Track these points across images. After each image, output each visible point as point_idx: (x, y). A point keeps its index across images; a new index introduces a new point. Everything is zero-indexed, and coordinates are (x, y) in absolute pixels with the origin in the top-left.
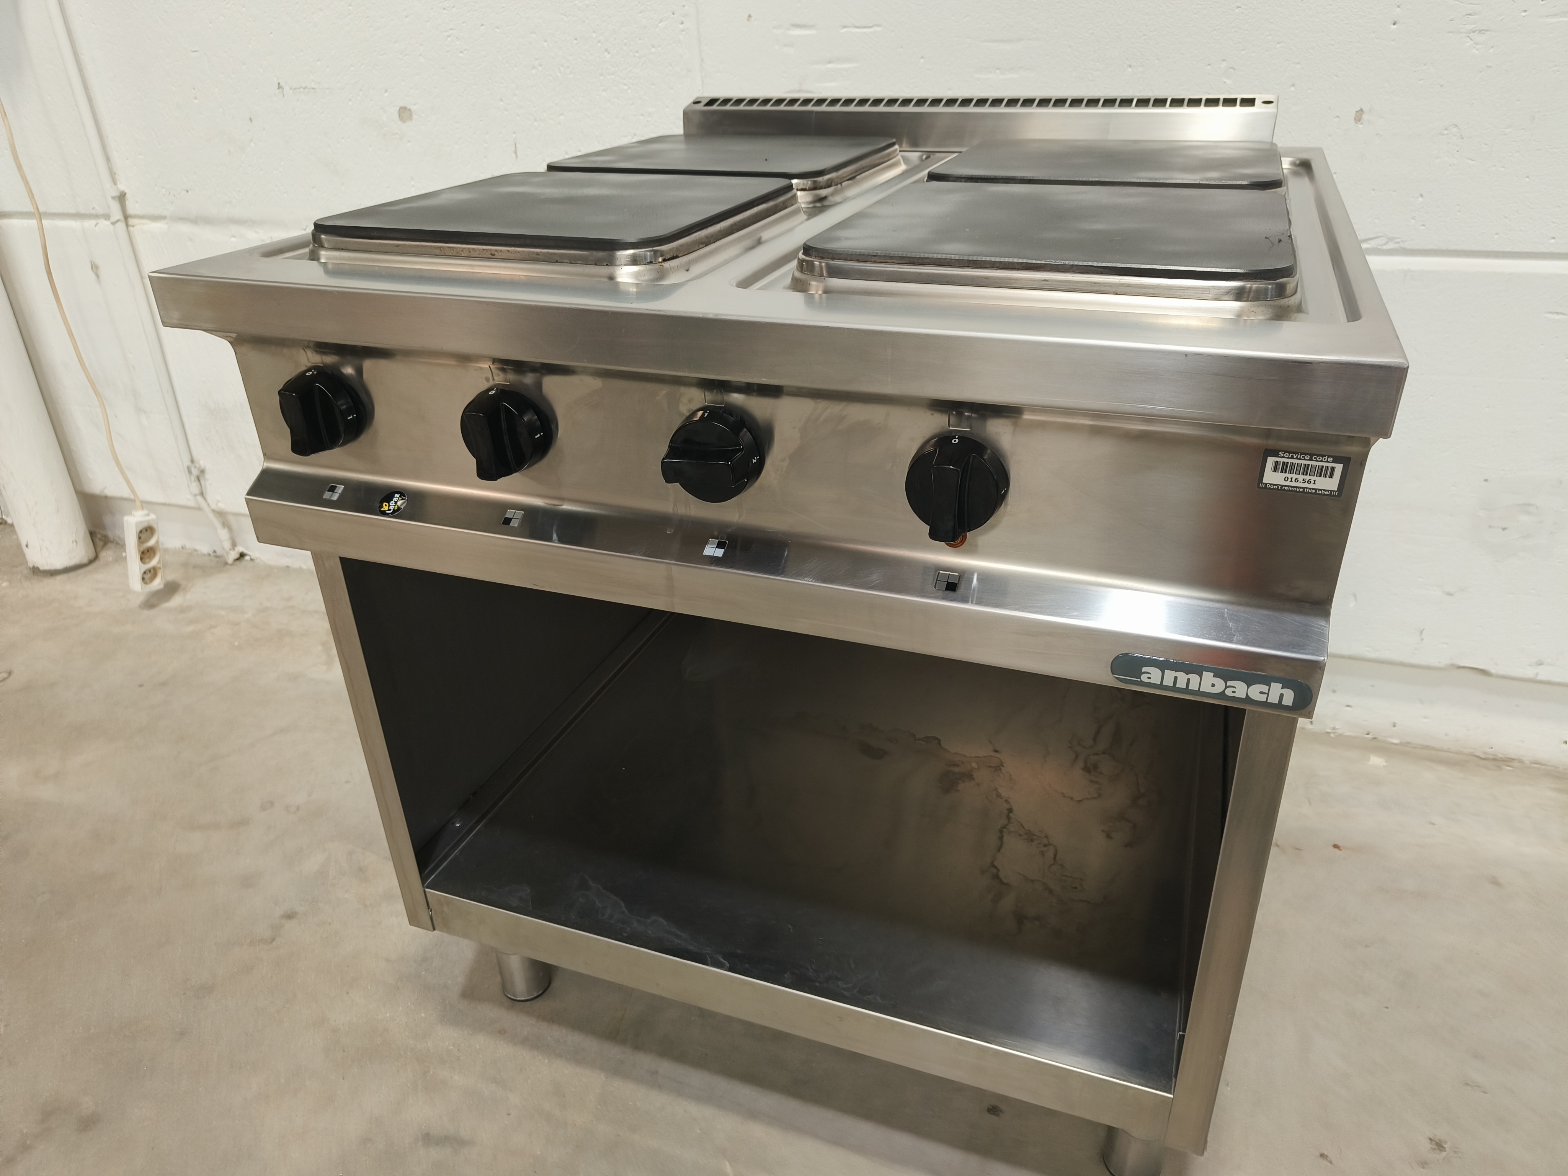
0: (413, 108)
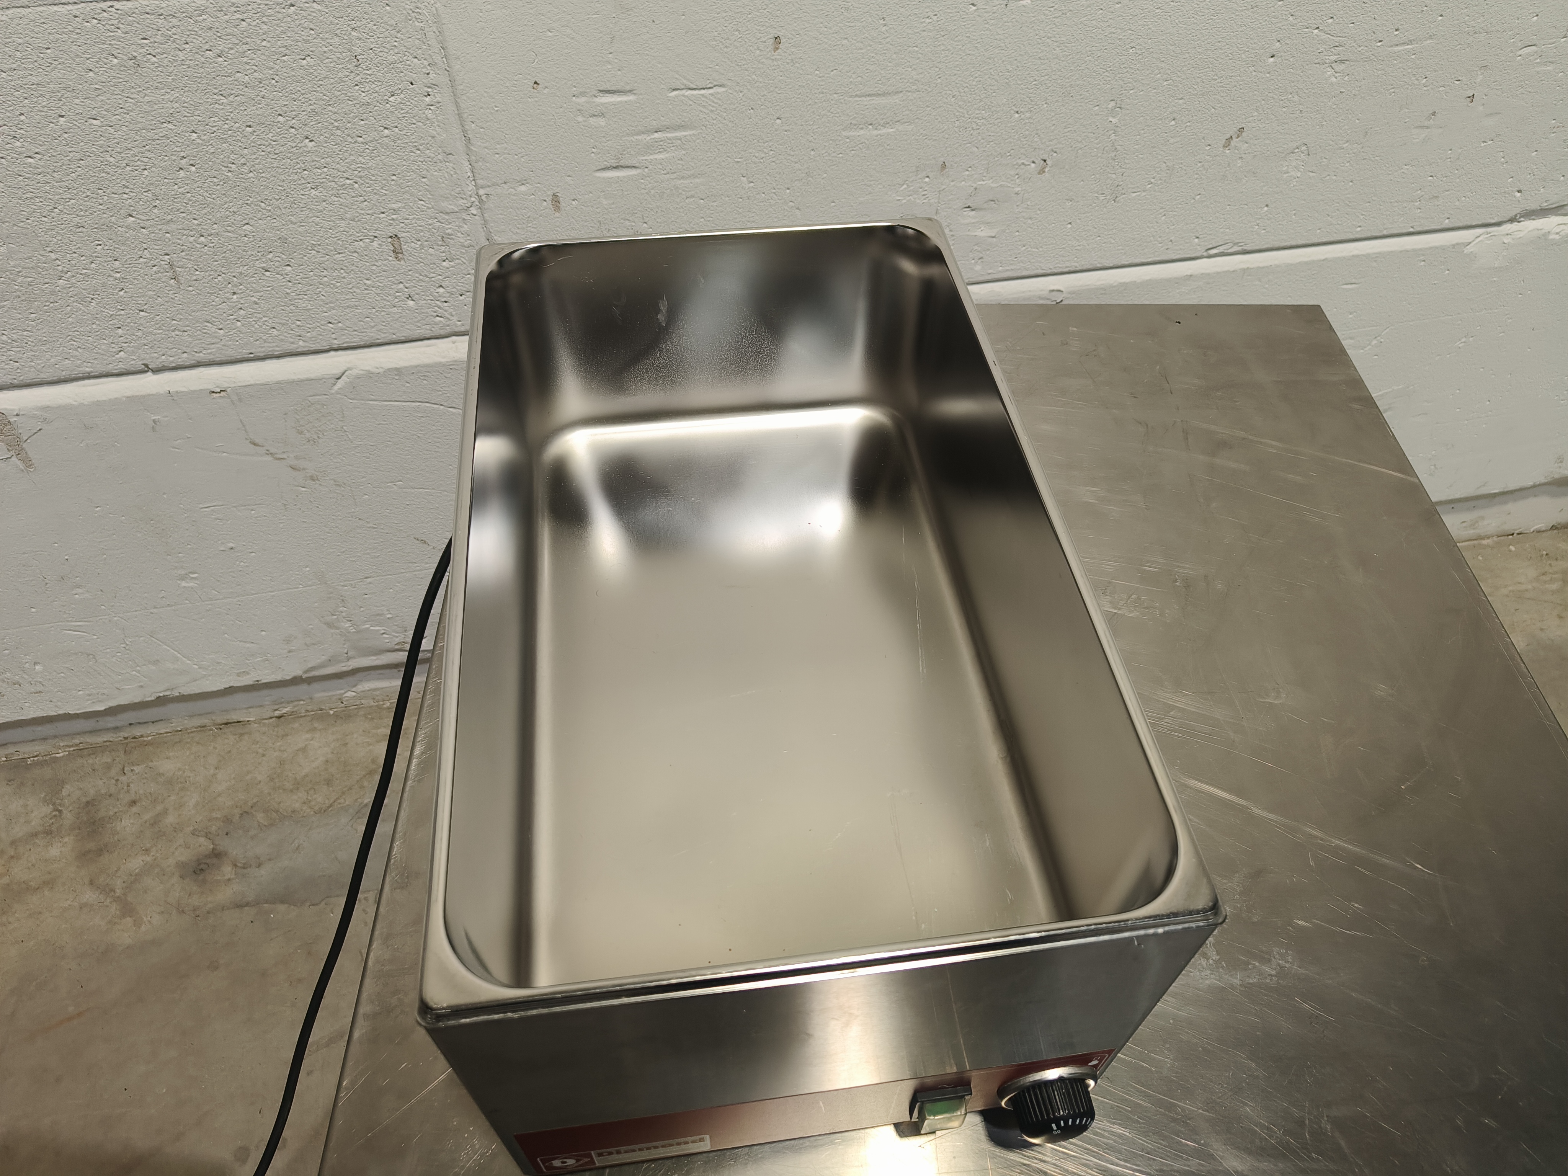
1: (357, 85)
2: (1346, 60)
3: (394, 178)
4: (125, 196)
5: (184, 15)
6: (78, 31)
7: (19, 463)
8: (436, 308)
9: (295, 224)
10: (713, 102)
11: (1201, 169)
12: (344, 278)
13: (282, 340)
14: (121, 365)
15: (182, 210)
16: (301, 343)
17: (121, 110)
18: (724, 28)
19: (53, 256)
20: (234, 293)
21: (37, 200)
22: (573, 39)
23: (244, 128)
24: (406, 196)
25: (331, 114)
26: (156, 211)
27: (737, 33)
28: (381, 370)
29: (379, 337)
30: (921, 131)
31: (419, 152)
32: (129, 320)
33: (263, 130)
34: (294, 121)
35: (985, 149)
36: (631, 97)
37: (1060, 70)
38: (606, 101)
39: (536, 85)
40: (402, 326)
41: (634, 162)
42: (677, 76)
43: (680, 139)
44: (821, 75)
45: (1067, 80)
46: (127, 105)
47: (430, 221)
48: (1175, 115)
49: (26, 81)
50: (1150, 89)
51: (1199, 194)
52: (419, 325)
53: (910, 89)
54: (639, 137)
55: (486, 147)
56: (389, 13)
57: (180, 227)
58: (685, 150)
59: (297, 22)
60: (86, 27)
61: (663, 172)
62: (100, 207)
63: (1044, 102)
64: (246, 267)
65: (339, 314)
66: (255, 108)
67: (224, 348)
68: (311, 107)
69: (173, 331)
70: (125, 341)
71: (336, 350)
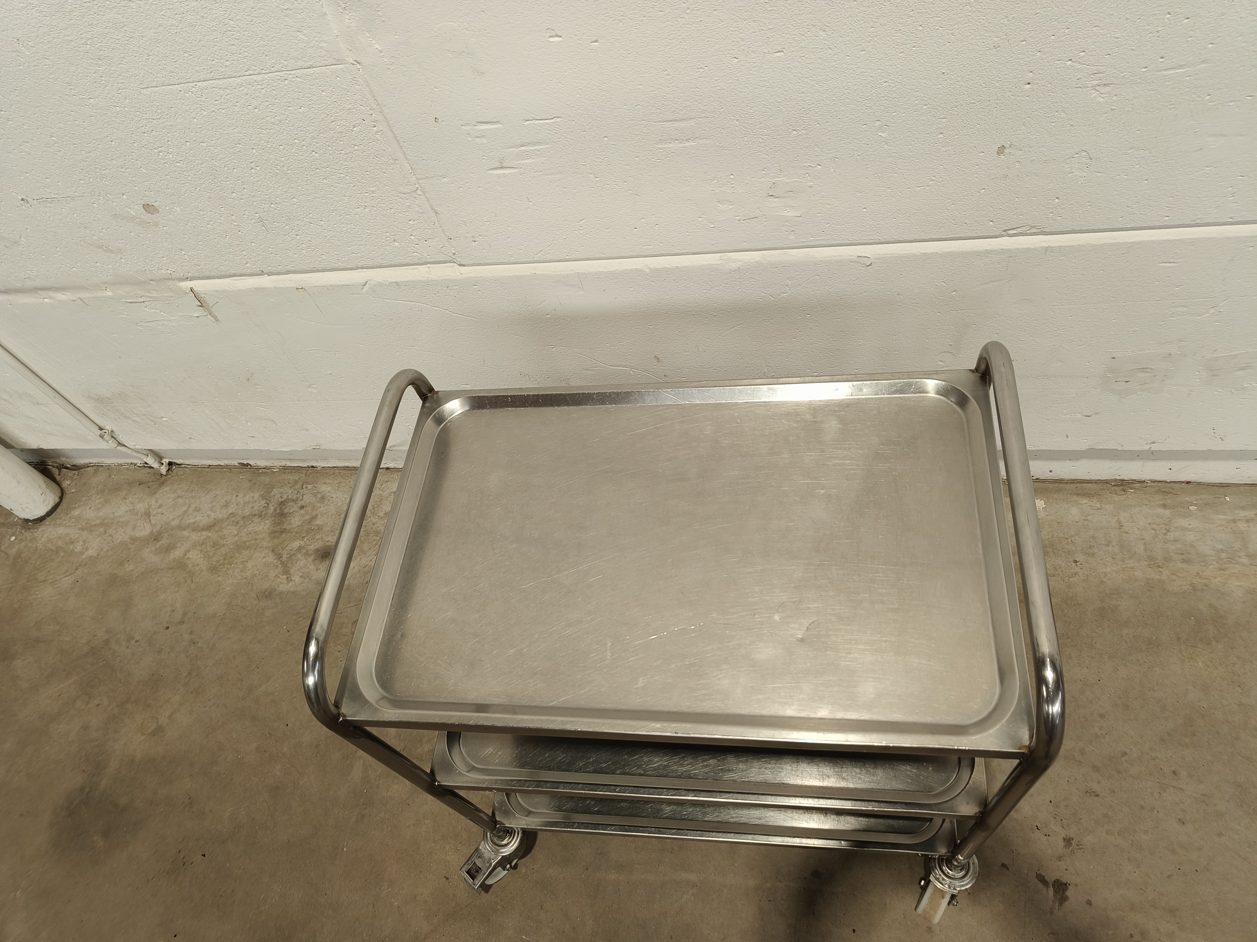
0: (156, 204)
1: (332, 122)
2: (1110, 84)
3: (368, 173)
4: (228, 182)
5: (232, 88)
6: (183, 98)
7: (212, 318)
8: (412, 248)
9: (319, 198)
10: (556, 127)
11: (979, 170)
12: (354, 228)
13: (329, 262)
14: (249, 271)
15: (258, 190)
16: (340, 263)
17: (215, 138)
18: (550, 82)
19: (202, 213)
20: (297, 235)
21: (187, 184)
22: (451, 92)
23: (278, 147)
24: (378, 183)
25: (322, 138)
26: (245, 190)
27: (560, 84)
28: (386, 283)
29: (383, 263)
30: (718, 144)
31: (378, 159)
32: (247, 247)
33: (289, 147)
34: (304, 142)
35: (774, 156)
36: (499, 126)
37: (823, 100)
38: (484, 128)
39: (437, 120)
40: (395, 257)
41: (512, 165)
42: (526, 112)
43: (539, 151)
44: (629, 109)
45: (832, 107)
46: (217, 135)
47: (395, 198)
48: (942, 131)
49: (166, 124)
50: (911, 112)
51: (984, 189)
52: (405, 257)
53: (700, 116)
54: (511, 150)
55: (416, 156)
56: (339, 81)
57: (260, 199)
58: (544, 157)
59: (291, 88)
60: (187, 96)
61: (533, 171)
62: (218, 188)
63: (817, 123)
64: (300, 221)
65: (357, 248)
66: (281, 136)
67: (299, 264)
68: (311, 134)
69: (271, 253)
70: (248, 258)
71: (362, 268)
